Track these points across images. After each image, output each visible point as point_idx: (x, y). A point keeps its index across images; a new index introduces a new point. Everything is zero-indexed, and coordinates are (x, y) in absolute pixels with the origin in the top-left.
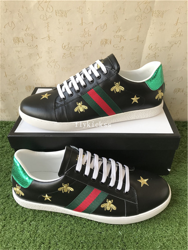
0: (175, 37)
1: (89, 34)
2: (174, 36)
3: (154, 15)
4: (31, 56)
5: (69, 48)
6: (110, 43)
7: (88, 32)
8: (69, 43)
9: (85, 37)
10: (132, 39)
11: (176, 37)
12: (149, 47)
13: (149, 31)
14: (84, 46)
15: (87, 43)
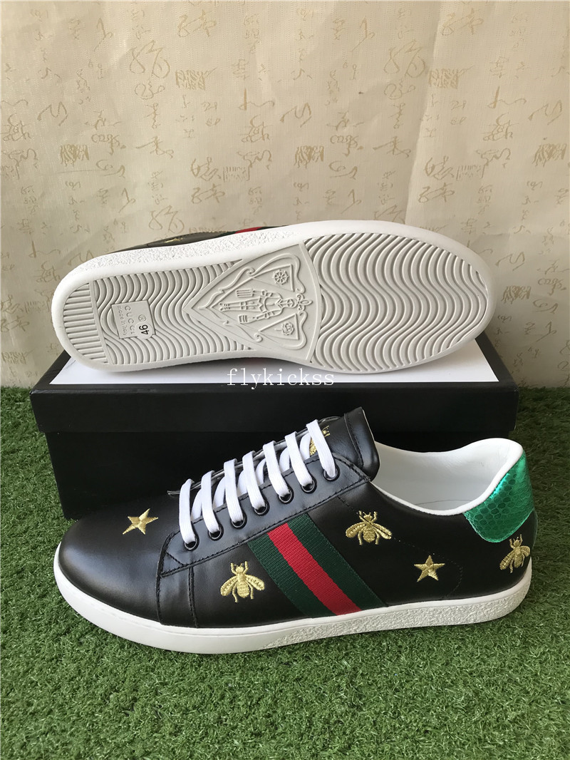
0: (494, 140)
1: (264, 133)
2: (491, 137)
3: (433, 80)
4: (107, 196)
5: (211, 173)
6: (320, 158)
7: (261, 128)
8: (211, 159)
9: (252, 141)
10: (380, 147)
11: (495, 138)
12: (426, 169)
13: (424, 124)
14: (251, 166)
15: (257, 158)
